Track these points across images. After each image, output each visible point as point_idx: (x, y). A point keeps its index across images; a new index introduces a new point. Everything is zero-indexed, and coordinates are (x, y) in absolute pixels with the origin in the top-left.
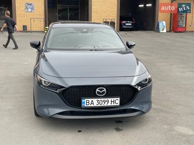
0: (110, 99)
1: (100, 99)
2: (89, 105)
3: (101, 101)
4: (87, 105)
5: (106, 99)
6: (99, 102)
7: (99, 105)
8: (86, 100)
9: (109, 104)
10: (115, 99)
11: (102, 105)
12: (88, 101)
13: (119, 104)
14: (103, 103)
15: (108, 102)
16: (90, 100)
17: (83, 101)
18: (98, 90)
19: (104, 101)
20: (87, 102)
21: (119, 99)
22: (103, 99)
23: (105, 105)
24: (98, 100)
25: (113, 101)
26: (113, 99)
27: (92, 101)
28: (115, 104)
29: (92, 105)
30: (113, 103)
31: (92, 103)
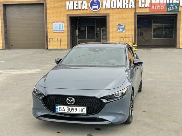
0: (78, 108)
1: (69, 107)
2: (62, 111)
3: (70, 109)
4: (59, 111)
5: (75, 108)
6: (69, 109)
7: (69, 112)
8: (59, 106)
9: (77, 112)
10: (82, 108)
11: (72, 112)
12: (60, 108)
13: (85, 113)
14: (72, 111)
15: (76, 110)
16: (62, 107)
17: (57, 107)
18: (68, 99)
19: (73, 109)
20: (59, 109)
21: (85, 108)
22: (72, 107)
23: (74, 112)
24: (68, 108)
25: (80, 109)
26: (80, 108)
27: (64, 108)
28: (82, 113)
29: (64, 111)
30: (80, 111)
31: (64, 110)
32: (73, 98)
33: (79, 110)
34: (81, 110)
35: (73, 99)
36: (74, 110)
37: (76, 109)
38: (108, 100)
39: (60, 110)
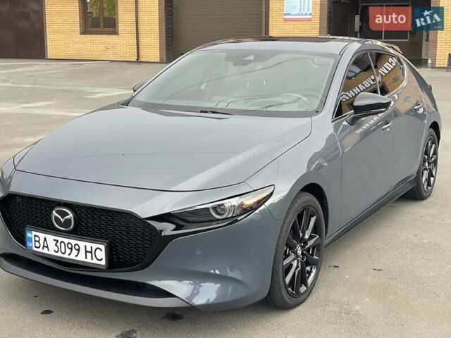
0: (82, 244)
1: (60, 239)
2: (40, 250)
3: (63, 245)
4: (36, 247)
5: (73, 242)
6: (58, 244)
7: (59, 254)
8: (34, 233)
9: (81, 258)
10: (95, 246)
11: (66, 256)
12: (37, 239)
13: (103, 262)
14: (68, 251)
15: (79, 250)
16: (42, 236)
17: (29, 235)
19: (70, 246)
20: (35, 241)
21: (103, 247)
22: (66, 241)
23: (73, 257)
24: (57, 241)
25: (89, 249)
26: (89, 245)
27: (45, 239)
28: (95, 261)
29: (45, 251)
30: (89, 255)
31: (45, 245)
32: (69, 212)
33: (86, 252)
34: (91, 252)
35: (68, 214)
36: (71, 249)
37: (77, 247)
38: (178, 227)
39: (37, 244)
